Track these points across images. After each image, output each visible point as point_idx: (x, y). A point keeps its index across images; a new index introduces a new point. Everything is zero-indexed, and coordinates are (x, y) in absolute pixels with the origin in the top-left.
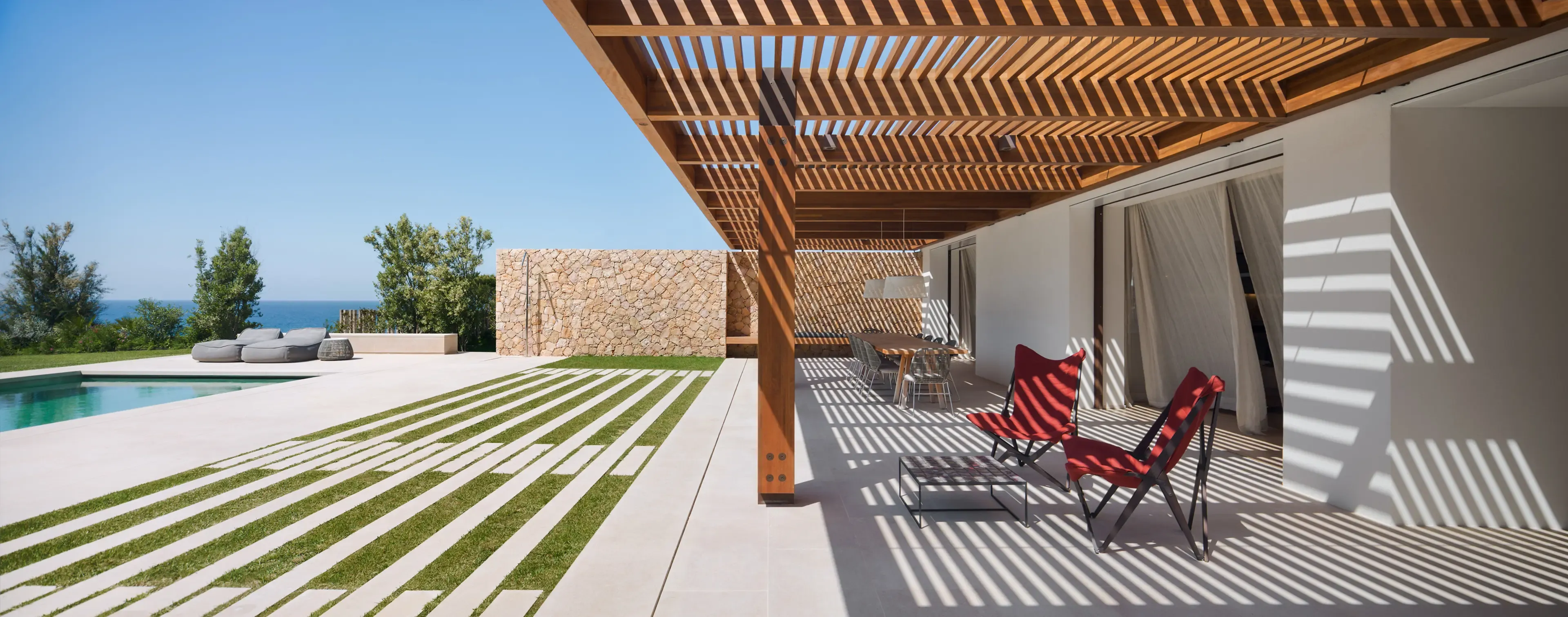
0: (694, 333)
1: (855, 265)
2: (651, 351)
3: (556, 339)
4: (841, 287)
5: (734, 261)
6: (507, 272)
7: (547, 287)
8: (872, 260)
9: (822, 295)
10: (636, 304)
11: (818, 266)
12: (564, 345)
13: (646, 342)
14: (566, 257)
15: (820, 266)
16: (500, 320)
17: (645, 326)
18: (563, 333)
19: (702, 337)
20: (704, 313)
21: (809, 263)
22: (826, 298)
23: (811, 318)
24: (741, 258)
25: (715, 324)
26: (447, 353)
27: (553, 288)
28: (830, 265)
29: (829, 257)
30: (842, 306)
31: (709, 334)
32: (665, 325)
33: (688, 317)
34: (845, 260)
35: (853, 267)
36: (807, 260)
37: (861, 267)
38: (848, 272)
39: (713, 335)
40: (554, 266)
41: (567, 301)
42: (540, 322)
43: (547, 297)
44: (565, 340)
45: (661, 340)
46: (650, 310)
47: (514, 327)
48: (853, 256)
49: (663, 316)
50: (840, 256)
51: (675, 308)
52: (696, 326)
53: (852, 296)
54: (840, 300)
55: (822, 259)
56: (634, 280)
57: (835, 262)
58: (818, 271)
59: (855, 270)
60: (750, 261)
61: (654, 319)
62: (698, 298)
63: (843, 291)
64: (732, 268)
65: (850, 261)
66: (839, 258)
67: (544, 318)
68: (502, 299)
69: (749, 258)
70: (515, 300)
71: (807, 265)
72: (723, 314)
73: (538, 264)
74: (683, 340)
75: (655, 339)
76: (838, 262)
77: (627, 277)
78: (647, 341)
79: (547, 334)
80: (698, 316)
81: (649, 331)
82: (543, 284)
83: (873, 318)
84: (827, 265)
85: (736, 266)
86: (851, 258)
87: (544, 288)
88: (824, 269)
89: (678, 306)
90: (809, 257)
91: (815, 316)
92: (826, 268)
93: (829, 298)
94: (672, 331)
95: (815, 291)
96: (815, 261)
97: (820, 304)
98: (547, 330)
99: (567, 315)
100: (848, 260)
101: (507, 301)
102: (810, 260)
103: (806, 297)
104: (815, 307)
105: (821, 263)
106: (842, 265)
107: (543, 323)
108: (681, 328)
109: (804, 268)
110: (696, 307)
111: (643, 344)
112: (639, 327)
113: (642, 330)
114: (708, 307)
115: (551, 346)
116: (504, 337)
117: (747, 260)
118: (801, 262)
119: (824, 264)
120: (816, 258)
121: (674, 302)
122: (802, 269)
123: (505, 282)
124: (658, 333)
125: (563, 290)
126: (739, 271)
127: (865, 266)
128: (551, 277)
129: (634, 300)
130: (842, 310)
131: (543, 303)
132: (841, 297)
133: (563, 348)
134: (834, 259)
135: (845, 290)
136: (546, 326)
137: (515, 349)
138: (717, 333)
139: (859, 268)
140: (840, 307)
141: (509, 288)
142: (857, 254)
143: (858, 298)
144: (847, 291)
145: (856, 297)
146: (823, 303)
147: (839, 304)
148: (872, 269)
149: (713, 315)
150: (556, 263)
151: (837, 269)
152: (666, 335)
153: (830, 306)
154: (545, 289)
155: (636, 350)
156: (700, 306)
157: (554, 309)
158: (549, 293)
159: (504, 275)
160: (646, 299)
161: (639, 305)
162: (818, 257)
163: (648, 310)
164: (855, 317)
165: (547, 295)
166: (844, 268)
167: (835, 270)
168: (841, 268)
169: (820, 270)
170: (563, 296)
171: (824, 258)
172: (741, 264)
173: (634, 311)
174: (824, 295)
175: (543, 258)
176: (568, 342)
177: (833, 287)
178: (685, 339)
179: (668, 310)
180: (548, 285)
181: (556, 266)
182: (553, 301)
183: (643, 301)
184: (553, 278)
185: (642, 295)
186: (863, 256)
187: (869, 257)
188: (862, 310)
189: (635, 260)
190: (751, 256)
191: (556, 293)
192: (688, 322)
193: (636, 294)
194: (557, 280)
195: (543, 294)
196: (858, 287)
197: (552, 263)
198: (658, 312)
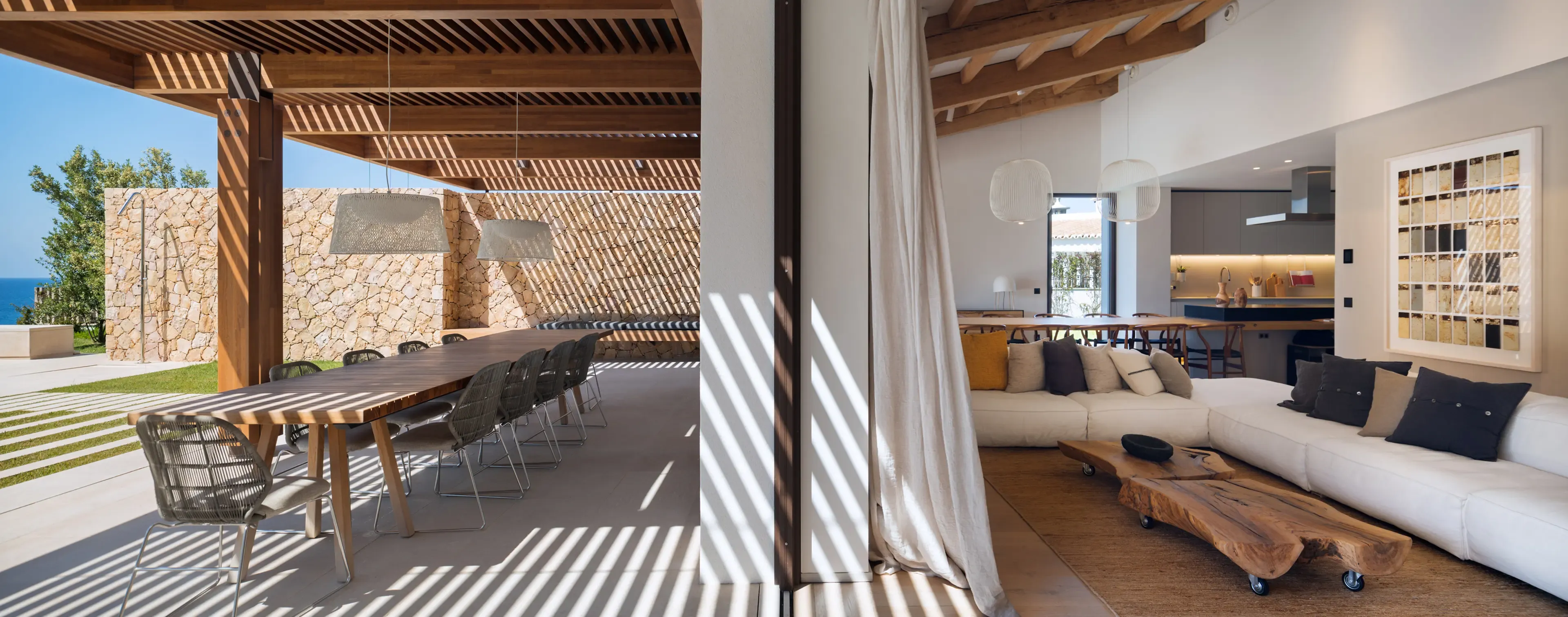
0: (394, 323)
1: (656, 213)
2: (331, 352)
3: (191, 333)
4: (635, 249)
5: (469, 207)
6: (121, 225)
7: (177, 250)
8: (684, 205)
9: (606, 260)
10: (308, 277)
11: (598, 215)
12: (203, 343)
13: (323, 338)
14: (205, 201)
15: (602, 215)
16: (111, 303)
17: (321, 313)
18: (202, 324)
19: (407, 330)
20: (409, 291)
21: (584, 210)
22: (612, 266)
23: (589, 298)
24: (478, 203)
25: (427, 309)
26: (34, 357)
27: (187, 251)
28: (617, 213)
29: (615, 201)
30: (638, 278)
31: (416, 325)
32: (352, 311)
33: (385, 297)
34: (640, 205)
35: (654, 216)
36: (582, 205)
37: (666, 216)
38: (646, 223)
39: (423, 327)
40: (188, 217)
41: (207, 273)
42: (166, 306)
43: (178, 267)
44: (204, 335)
45: (345, 336)
46: (330, 287)
47: (132, 315)
48: (653, 199)
49: (349, 296)
50: (633, 199)
51: (366, 285)
52: (396, 312)
53: (653, 262)
54: (634, 269)
55: (604, 203)
56: (304, 237)
57: (626, 208)
58: (598, 222)
59: (656, 221)
60: (494, 207)
61: (335, 302)
62: (399, 267)
63: (638, 255)
64: (466, 219)
65: (649, 206)
66: (631, 202)
67: (173, 299)
68: (114, 269)
69: (492, 203)
70: (132, 271)
71: (582, 213)
72: (438, 293)
73: (164, 212)
74: (378, 334)
75: (336, 333)
76: (630, 208)
77: (295, 234)
78: (325, 336)
79: (178, 326)
80: (399, 294)
81: (327, 321)
82: (171, 245)
83: (687, 298)
84: (613, 213)
85: (473, 216)
86: (650, 202)
87: (172, 252)
88: (609, 220)
89: (370, 280)
90: (584, 202)
91: (596, 294)
92: (612, 218)
93: (617, 267)
94: (362, 319)
95: (595, 255)
96: (594, 207)
97: (602, 276)
98: (178, 319)
99: (206, 295)
100: (645, 206)
101: (121, 273)
102: (586, 206)
103: (580, 265)
104: (594, 280)
105: (604, 210)
106: (637, 214)
107: (172, 308)
108: (375, 316)
109: (576, 218)
110: (397, 282)
111: (319, 340)
112: (311, 315)
113: (317, 319)
114: (416, 280)
115: (184, 345)
116: (117, 331)
117: (488, 206)
118: (572, 209)
119: (607, 211)
120: (595, 203)
121: (364, 274)
122: (574, 220)
123: (119, 242)
124: (341, 324)
125: (201, 254)
126: (477, 223)
127: (673, 215)
128: (184, 234)
129: (304, 271)
130: (638, 285)
131: (172, 276)
132: (635, 264)
133: (202, 349)
134: (624, 203)
135: (641, 253)
136: (177, 313)
137: (133, 350)
138: (430, 323)
139: (662, 217)
140: (635, 279)
141: (125, 251)
142: (659, 196)
143: (663, 265)
144: (646, 254)
145: (659, 265)
146: (608, 273)
147: (633, 276)
148: (683, 220)
149: (424, 294)
150: (191, 211)
151: (628, 219)
152: (352, 325)
153: (619, 279)
154: (174, 253)
155: (308, 352)
156: (404, 280)
157: (186, 284)
158: (180, 260)
159: (117, 230)
160: (323, 269)
161: (312, 278)
162: (599, 201)
163: (325, 286)
164: (658, 294)
165: (178, 263)
166: (639, 218)
167: (625, 221)
168: (634, 217)
169: (602, 222)
170: (202, 265)
171: (608, 203)
172: (479, 213)
173: (306, 288)
174: (609, 260)
175: (172, 203)
176: (208, 339)
177: (623, 248)
178: (381, 333)
179: (356, 286)
180: (180, 247)
181: (191, 216)
182: (186, 272)
183: (318, 271)
184: (187, 235)
185: (317, 263)
186: (669, 199)
187: (678, 201)
188: (668, 283)
189: (307, 206)
190: (495, 198)
191: (191, 259)
192: (385, 305)
193: (308, 261)
194: (192, 238)
195: (171, 262)
196: (661, 247)
197: (184, 211)
198: (341, 290)
